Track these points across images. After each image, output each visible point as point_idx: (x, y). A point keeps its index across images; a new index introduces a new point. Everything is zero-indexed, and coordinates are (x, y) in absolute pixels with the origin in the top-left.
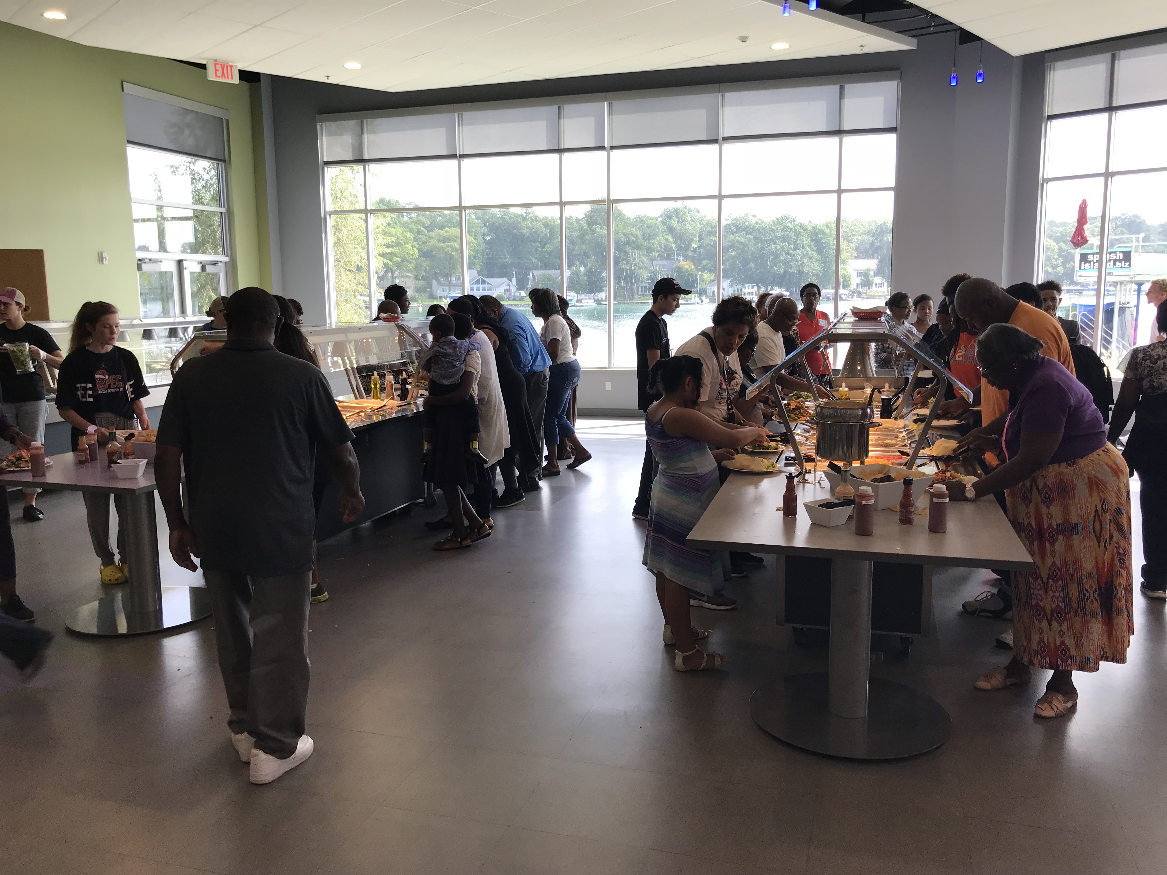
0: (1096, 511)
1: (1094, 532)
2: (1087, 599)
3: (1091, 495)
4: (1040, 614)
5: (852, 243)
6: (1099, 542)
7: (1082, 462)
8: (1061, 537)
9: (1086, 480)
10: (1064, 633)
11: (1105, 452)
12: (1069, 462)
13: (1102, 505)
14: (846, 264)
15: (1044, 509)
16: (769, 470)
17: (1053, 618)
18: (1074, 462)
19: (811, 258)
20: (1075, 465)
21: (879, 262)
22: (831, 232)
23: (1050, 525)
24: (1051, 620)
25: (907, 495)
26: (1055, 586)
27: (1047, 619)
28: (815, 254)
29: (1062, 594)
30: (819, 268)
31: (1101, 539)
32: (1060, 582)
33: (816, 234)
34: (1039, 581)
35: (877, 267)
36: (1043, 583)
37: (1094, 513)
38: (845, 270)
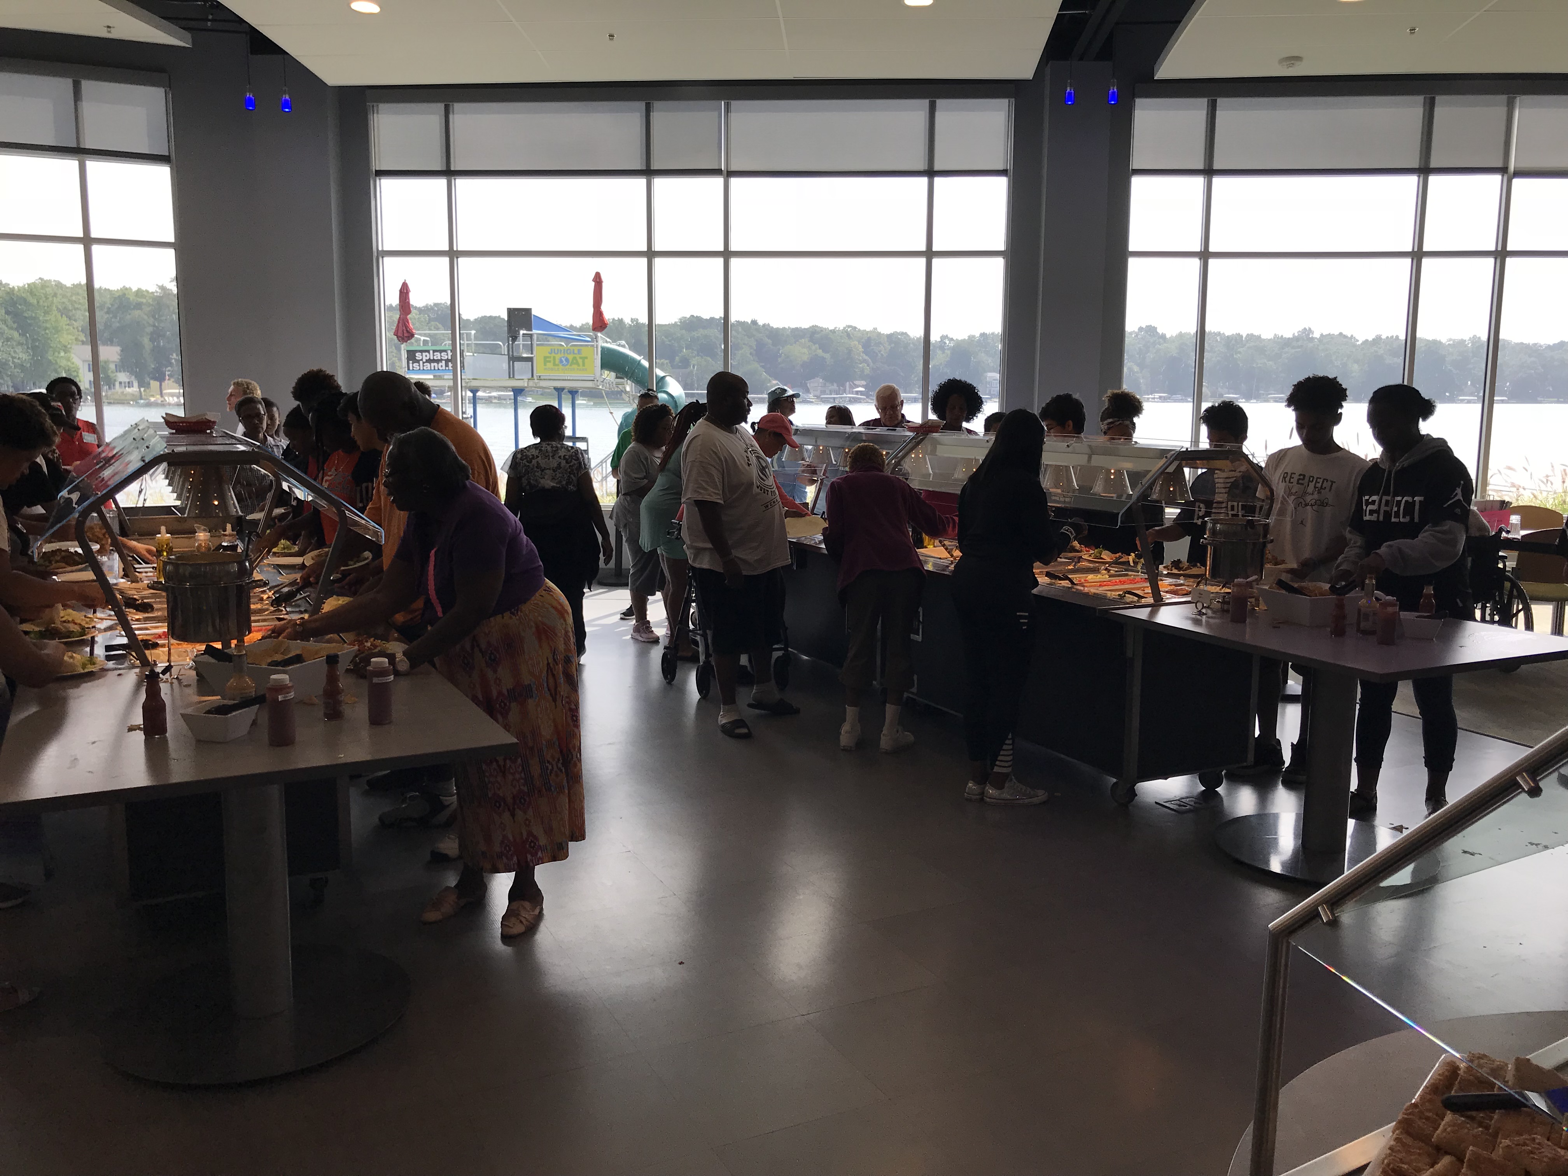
0: (548, 664)
1: (549, 690)
2: (551, 772)
3: (541, 647)
4: (500, 805)
5: (75, 320)
6: (555, 700)
7: (526, 608)
8: (514, 705)
9: (534, 629)
10: (530, 822)
11: (548, 591)
12: (513, 610)
13: (553, 657)
14: (70, 352)
15: (490, 674)
16: (86, 670)
17: (516, 807)
18: (517, 610)
19: (8, 340)
20: (519, 613)
21: (122, 351)
22: (38, 302)
23: (500, 693)
24: (514, 809)
25: (332, 679)
26: (514, 768)
27: (509, 809)
28: (16, 335)
29: (523, 775)
30: (24, 356)
31: (558, 697)
32: (519, 760)
33: (14, 303)
34: (494, 765)
35: (119, 357)
36: (499, 766)
37: (546, 669)
38: (68, 359)
